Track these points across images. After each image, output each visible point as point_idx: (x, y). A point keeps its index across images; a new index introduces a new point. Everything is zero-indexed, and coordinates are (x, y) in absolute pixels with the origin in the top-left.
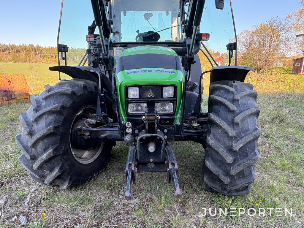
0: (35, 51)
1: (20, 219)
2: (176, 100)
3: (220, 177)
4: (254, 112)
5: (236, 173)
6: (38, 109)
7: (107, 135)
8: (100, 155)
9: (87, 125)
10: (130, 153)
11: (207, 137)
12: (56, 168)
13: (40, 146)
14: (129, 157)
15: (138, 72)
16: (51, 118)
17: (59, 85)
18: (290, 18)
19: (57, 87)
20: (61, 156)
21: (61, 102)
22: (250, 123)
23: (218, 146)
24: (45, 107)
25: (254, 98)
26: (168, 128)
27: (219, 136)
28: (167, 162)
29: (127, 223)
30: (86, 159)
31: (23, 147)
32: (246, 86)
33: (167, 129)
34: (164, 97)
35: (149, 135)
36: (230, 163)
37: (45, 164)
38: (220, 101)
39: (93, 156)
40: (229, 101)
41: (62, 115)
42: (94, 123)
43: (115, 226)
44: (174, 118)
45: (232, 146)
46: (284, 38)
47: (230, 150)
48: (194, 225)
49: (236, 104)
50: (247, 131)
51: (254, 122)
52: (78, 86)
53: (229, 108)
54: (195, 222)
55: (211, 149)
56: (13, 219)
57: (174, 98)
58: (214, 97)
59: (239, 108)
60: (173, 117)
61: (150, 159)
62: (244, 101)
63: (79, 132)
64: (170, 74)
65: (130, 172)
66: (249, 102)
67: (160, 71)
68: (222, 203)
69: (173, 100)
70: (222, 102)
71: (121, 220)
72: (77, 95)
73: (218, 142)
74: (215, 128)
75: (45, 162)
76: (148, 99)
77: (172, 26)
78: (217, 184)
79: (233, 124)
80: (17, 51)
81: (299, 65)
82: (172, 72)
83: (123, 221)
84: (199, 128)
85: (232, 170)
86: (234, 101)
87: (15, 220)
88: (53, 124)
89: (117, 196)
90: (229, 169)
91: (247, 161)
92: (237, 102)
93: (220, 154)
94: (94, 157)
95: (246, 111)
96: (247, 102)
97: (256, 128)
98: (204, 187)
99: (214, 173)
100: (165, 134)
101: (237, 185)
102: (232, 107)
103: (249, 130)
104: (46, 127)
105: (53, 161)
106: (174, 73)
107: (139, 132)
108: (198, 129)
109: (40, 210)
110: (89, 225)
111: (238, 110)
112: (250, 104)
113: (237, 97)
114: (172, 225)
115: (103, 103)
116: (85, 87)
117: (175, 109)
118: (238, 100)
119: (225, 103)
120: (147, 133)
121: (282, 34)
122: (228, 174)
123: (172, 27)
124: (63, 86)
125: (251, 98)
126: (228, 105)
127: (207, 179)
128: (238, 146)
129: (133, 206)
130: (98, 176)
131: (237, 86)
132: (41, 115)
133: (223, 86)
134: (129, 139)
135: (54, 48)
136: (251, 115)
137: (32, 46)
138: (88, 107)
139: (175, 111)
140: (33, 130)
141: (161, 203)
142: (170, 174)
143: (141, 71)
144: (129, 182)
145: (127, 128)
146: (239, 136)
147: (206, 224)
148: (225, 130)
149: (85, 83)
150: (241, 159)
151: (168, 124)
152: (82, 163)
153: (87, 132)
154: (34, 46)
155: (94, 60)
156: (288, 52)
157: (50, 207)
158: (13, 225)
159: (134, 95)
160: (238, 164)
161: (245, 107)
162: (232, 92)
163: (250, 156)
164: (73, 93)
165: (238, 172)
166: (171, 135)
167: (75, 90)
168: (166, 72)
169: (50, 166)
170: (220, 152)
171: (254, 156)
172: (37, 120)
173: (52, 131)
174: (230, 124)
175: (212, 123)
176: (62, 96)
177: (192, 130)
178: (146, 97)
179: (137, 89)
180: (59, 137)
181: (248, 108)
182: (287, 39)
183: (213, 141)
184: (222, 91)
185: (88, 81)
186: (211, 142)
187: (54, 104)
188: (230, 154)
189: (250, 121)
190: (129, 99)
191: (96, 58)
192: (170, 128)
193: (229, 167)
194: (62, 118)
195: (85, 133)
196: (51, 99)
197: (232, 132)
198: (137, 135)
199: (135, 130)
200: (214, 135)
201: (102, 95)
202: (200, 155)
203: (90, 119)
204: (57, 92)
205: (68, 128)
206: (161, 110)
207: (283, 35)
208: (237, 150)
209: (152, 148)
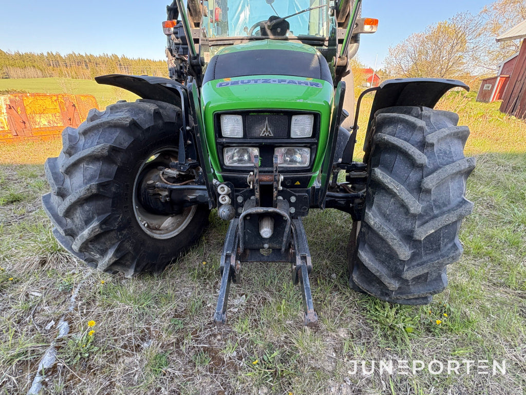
0: (120, 65)
1: (58, 326)
2: (317, 144)
3: (382, 280)
4: (464, 170)
5: (414, 276)
6: (73, 152)
7: (198, 195)
8: (190, 223)
9: (164, 180)
10: (230, 232)
11: (366, 211)
12: (109, 250)
13: (78, 215)
14: (228, 239)
15: (243, 82)
16: (93, 168)
17: (111, 109)
18: (486, 13)
19: (107, 113)
20: (116, 231)
21: (111, 140)
22: (453, 190)
23: (387, 229)
24: (84, 148)
25: (462, 140)
26: (297, 194)
27: (389, 210)
28: (293, 251)
29: (224, 343)
30: (167, 230)
31: (52, 215)
32: (446, 116)
33: (295, 196)
34: (293, 136)
35: (261, 210)
36: (405, 260)
37: (91, 244)
38: (397, 146)
39: (179, 225)
40: (413, 145)
41: (114, 162)
42: (175, 176)
43: (205, 347)
44: (311, 176)
45: (412, 231)
46: (472, 45)
47: (408, 237)
48: (332, 351)
49: (428, 151)
50: (445, 205)
51: (461, 188)
52: (145, 111)
53: (414, 159)
54: (333, 345)
55: (372, 232)
56: (48, 327)
57: (313, 139)
58: (386, 137)
59: (434, 159)
60: (309, 175)
61: (263, 244)
62: (444, 146)
63: (150, 191)
64: (307, 87)
65: (226, 269)
66: (453, 149)
67: (287, 81)
68: (379, 314)
69: (310, 143)
70: (401, 148)
71: (215, 336)
72: (142, 128)
73: (386, 222)
74: (383, 196)
75: (91, 241)
76: (261, 141)
77: (312, 7)
78: (374, 286)
79: (419, 189)
80: (96, 64)
81: (490, 89)
82: (312, 84)
83: (219, 337)
84: (348, 187)
85: (407, 270)
86: (423, 145)
87: (52, 327)
88: (97, 179)
89: (212, 290)
90: (401, 269)
91: (438, 259)
92: (429, 149)
93: (386, 243)
94: (181, 227)
95: (447, 167)
96: (450, 149)
97: (464, 200)
98: (351, 285)
99: (373, 272)
100: (291, 205)
101: (411, 293)
102: (420, 157)
103: (449, 204)
104: (86, 184)
105: (103, 240)
106: (317, 85)
107: (245, 200)
108: (346, 190)
109: (93, 312)
110: (163, 343)
111: (431, 165)
112: (454, 152)
113: (431, 138)
114: (297, 349)
115: (189, 142)
116: (157, 114)
117: (312, 160)
118: (432, 145)
119: (407, 150)
120: (257, 205)
121: (470, 39)
122: (397, 275)
123: (311, 9)
124: (117, 112)
125: (456, 141)
126: (413, 153)
127: (358, 278)
128: (426, 231)
129: (236, 310)
130: (186, 256)
131: (429, 118)
132: (75, 162)
133: (403, 117)
134: (225, 213)
135: (144, 60)
136: (457, 174)
137: (116, 57)
138: (166, 149)
139: (312, 163)
140: (64, 189)
141: (280, 309)
142: (297, 274)
143: (249, 82)
144: (224, 291)
145: (220, 195)
146: (427, 214)
147: (353, 350)
148: (402, 200)
149: (157, 107)
150: (426, 254)
151: (297, 186)
152: (159, 238)
153: (165, 191)
154: (118, 58)
155: (179, 68)
156: (474, 67)
157: (109, 306)
158: (45, 337)
159: (233, 131)
160: (419, 262)
161: (446, 159)
162: (421, 129)
163: (444, 250)
164: (134, 124)
165: (417, 275)
166: (302, 207)
167: (138, 119)
168: (300, 83)
169: (98, 247)
170: (389, 240)
171: (453, 251)
172: (69, 171)
173: (94, 191)
174: (413, 190)
175: (379, 186)
176: (113, 130)
177: (337, 192)
178: (256, 135)
179: (240, 118)
180: (111, 201)
181: (451, 160)
182: (476, 47)
183: (377, 220)
184: (399, 126)
185: (164, 104)
186: (373, 220)
187: (98, 143)
188: (407, 243)
189: (453, 186)
190: (224, 140)
191: (182, 65)
192: (300, 194)
193: (401, 264)
194: (114, 168)
195: (160, 193)
196: (94, 134)
197: (416, 206)
198: (242, 205)
199: (238, 196)
200: (379, 209)
201: (188, 128)
202: (343, 225)
203: (170, 168)
204: (103, 123)
205: (127, 186)
206: (285, 161)
207: (471, 41)
208: (422, 239)
209: (266, 231)
